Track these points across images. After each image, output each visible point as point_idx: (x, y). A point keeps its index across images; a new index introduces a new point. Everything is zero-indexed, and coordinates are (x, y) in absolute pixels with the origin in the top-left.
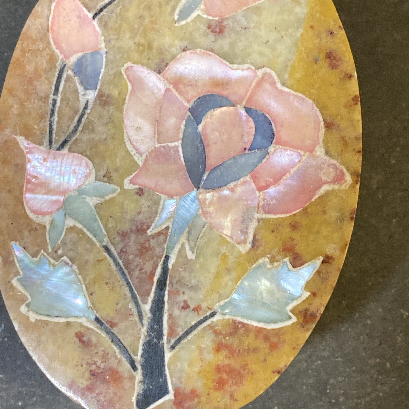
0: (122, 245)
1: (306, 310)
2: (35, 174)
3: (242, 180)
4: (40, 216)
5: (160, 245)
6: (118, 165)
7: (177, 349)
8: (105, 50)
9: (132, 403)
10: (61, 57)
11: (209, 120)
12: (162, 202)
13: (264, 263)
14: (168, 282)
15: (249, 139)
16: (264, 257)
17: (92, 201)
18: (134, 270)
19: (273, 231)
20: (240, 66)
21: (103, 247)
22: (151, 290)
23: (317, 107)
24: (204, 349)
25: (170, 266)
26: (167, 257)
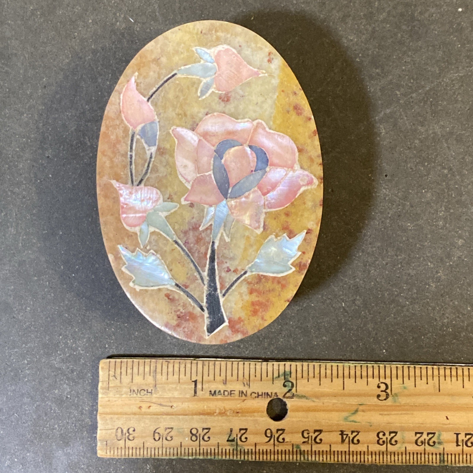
0: (185, 239)
1: (300, 263)
2: (126, 202)
3: (252, 190)
4: (133, 228)
5: (208, 236)
6: (176, 190)
7: (226, 295)
8: (158, 120)
9: (204, 331)
10: (131, 128)
11: (227, 156)
12: (206, 210)
13: (272, 239)
14: (216, 257)
15: (253, 164)
16: (271, 234)
17: (163, 214)
18: (194, 253)
19: (275, 219)
20: (243, 120)
21: (174, 241)
22: (206, 263)
23: (292, 140)
24: (243, 293)
25: (216, 247)
26: (213, 242)
